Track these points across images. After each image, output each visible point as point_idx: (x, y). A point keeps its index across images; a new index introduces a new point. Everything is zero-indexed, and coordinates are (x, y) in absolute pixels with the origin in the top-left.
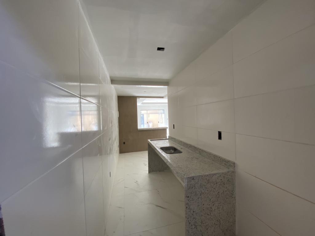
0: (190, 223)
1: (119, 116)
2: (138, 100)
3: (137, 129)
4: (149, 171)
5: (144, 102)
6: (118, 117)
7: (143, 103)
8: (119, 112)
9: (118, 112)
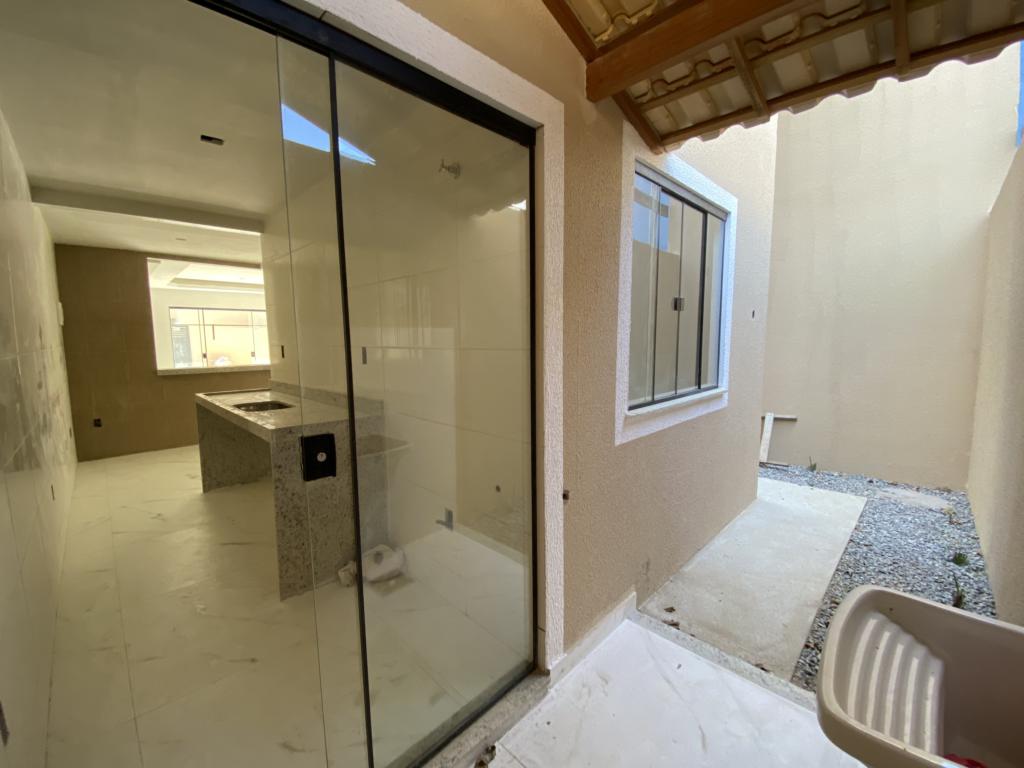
0: (285, 517)
1: (65, 322)
2: (150, 265)
3: (155, 371)
4: (204, 486)
5: (183, 275)
6: (62, 323)
7: (176, 281)
8: (64, 307)
9: (60, 304)
